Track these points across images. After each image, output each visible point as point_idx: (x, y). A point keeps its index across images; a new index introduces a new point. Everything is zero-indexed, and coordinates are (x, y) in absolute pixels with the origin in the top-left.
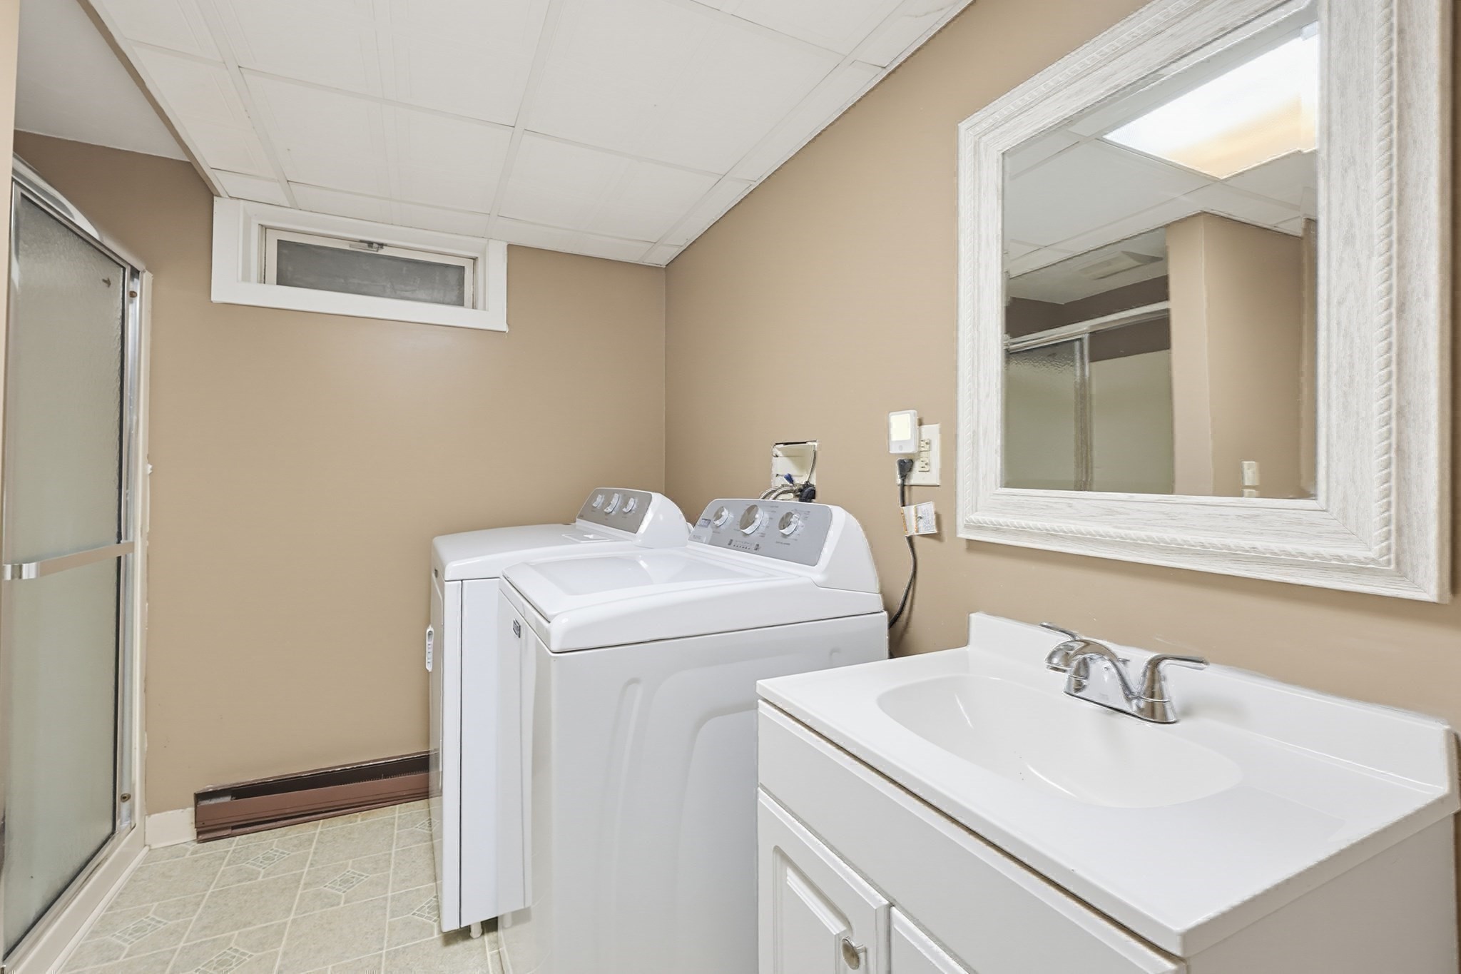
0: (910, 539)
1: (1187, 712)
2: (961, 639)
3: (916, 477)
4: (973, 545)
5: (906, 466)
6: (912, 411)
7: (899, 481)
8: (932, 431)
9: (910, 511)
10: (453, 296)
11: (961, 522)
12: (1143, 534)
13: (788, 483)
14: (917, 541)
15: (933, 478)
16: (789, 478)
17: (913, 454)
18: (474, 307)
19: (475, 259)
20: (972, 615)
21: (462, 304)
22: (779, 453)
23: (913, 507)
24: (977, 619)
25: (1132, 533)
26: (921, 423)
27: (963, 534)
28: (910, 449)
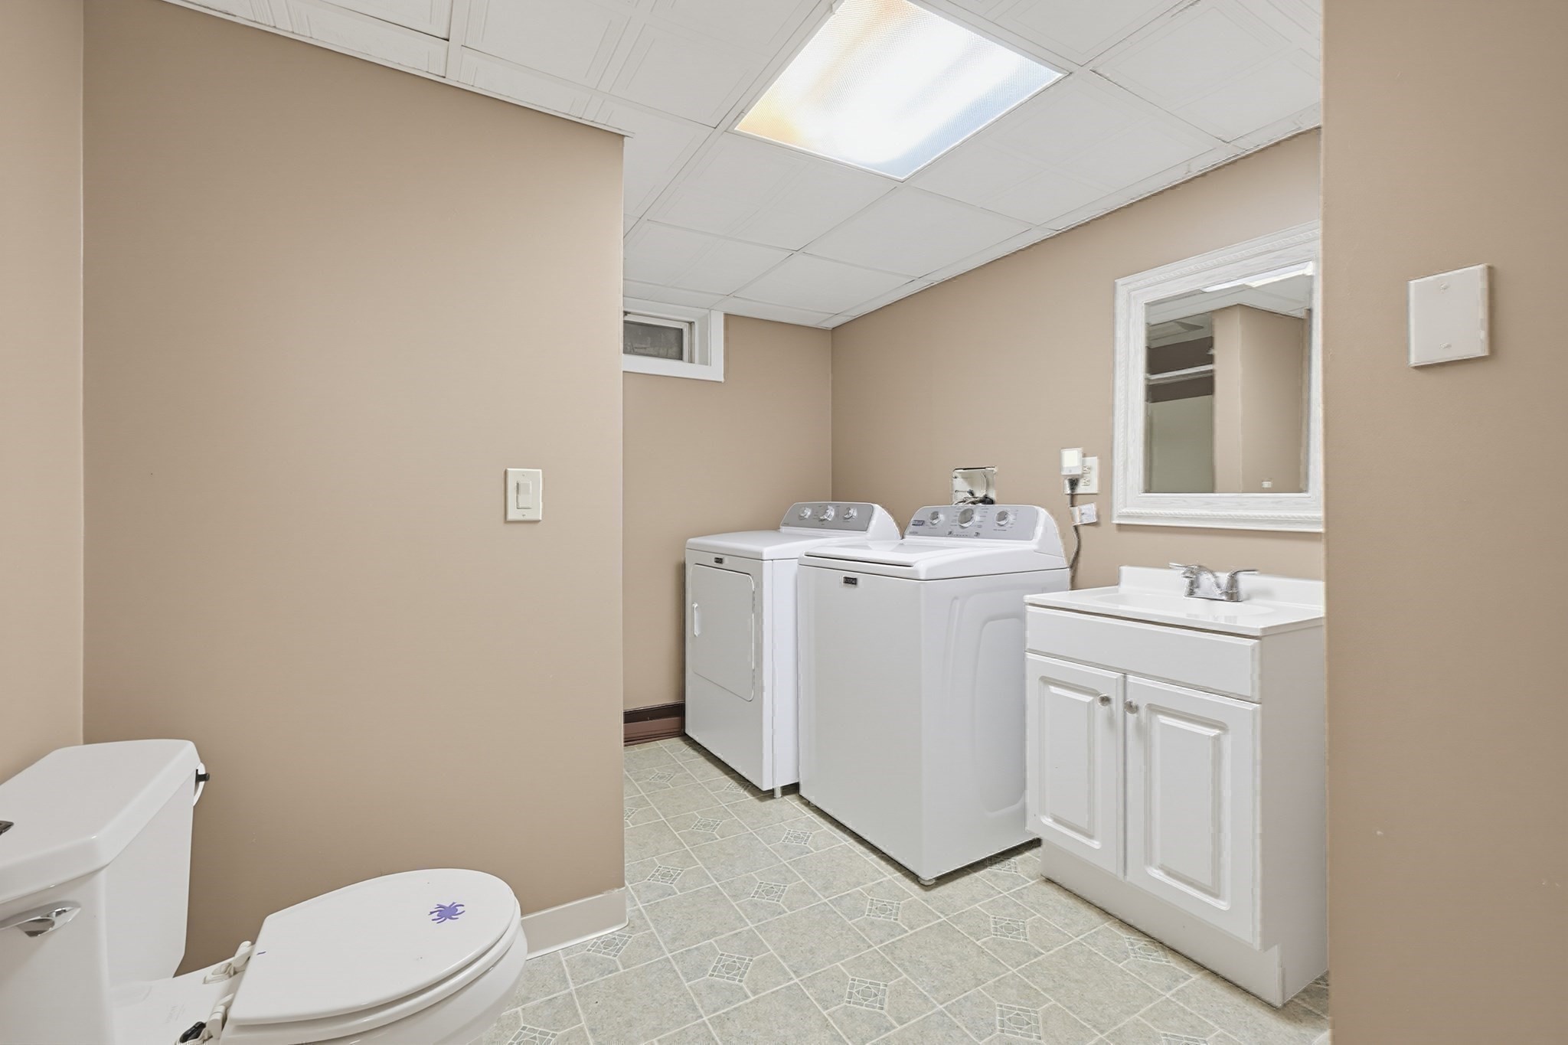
0: (1076, 528)
1: (1248, 598)
2: (1114, 581)
3: (1081, 489)
4: (1121, 527)
5: (1074, 483)
6: (1080, 449)
7: (1068, 491)
8: (1093, 461)
9: (1076, 510)
10: (674, 350)
11: (1115, 515)
12: (1226, 513)
13: (970, 496)
14: (1082, 530)
15: (1093, 488)
16: (972, 493)
17: (1078, 475)
18: (691, 361)
19: (691, 324)
20: (1122, 568)
21: (681, 358)
22: (957, 475)
23: (1077, 508)
24: (1125, 569)
25: (1220, 513)
26: (1084, 456)
27: (1116, 521)
28: (1079, 472)
